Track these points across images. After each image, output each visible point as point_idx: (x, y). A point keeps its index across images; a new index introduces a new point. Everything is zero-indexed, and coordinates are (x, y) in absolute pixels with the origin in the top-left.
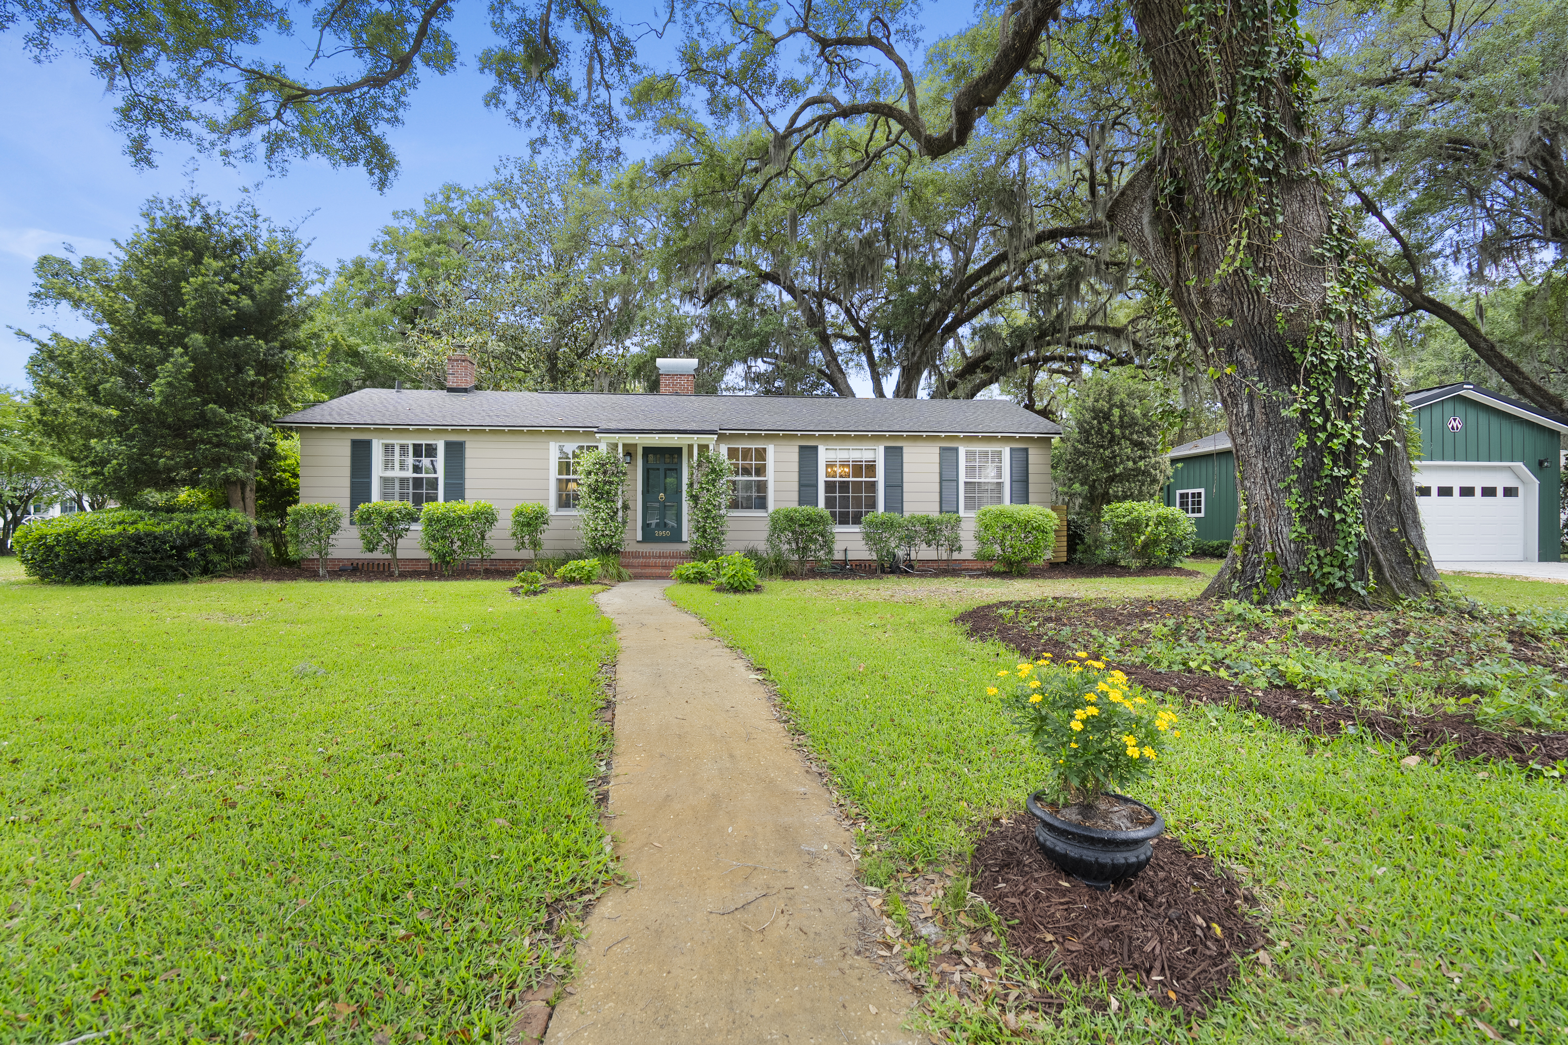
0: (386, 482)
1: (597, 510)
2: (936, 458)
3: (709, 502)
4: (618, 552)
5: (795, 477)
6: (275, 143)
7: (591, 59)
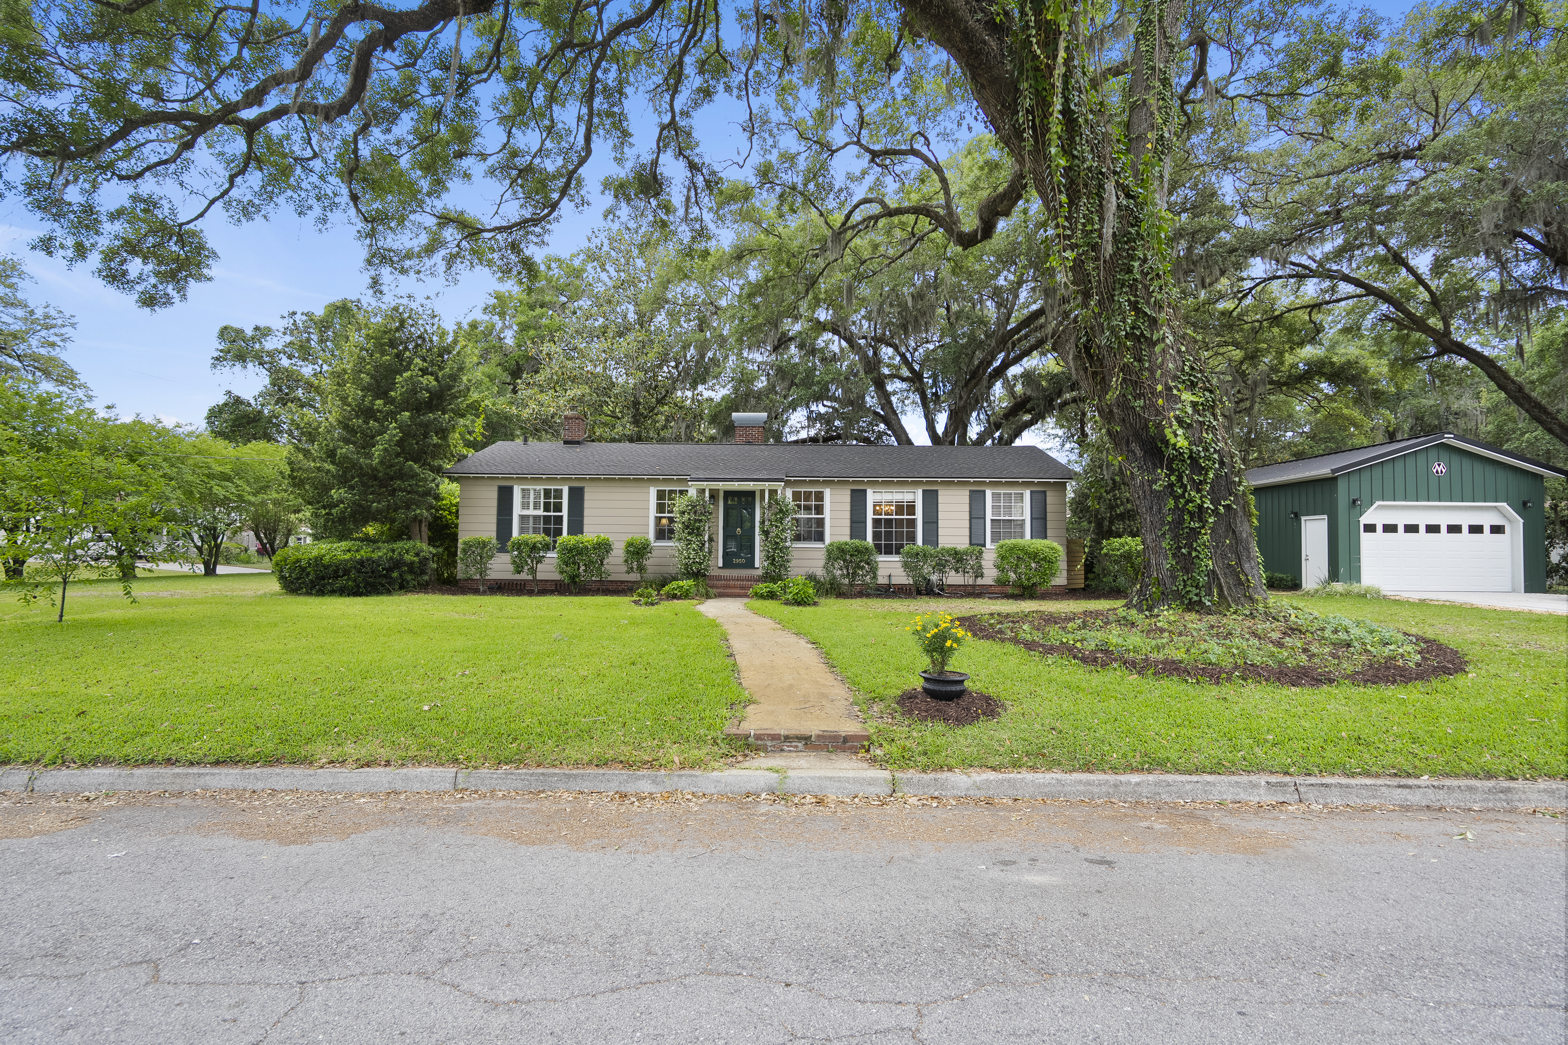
0: (523, 518)
1: (689, 542)
2: (967, 500)
3: (777, 536)
4: (705, 575)
5: (848, 515)
6: (450, 261)
7: (689, 190)
